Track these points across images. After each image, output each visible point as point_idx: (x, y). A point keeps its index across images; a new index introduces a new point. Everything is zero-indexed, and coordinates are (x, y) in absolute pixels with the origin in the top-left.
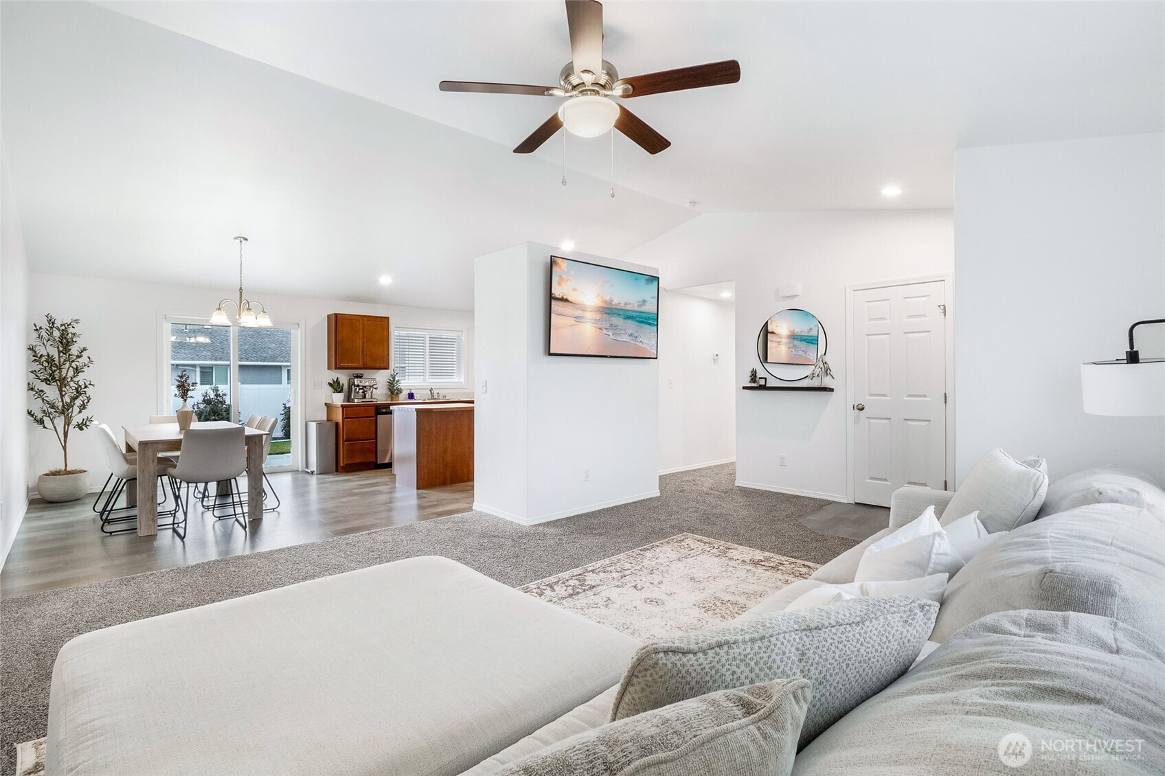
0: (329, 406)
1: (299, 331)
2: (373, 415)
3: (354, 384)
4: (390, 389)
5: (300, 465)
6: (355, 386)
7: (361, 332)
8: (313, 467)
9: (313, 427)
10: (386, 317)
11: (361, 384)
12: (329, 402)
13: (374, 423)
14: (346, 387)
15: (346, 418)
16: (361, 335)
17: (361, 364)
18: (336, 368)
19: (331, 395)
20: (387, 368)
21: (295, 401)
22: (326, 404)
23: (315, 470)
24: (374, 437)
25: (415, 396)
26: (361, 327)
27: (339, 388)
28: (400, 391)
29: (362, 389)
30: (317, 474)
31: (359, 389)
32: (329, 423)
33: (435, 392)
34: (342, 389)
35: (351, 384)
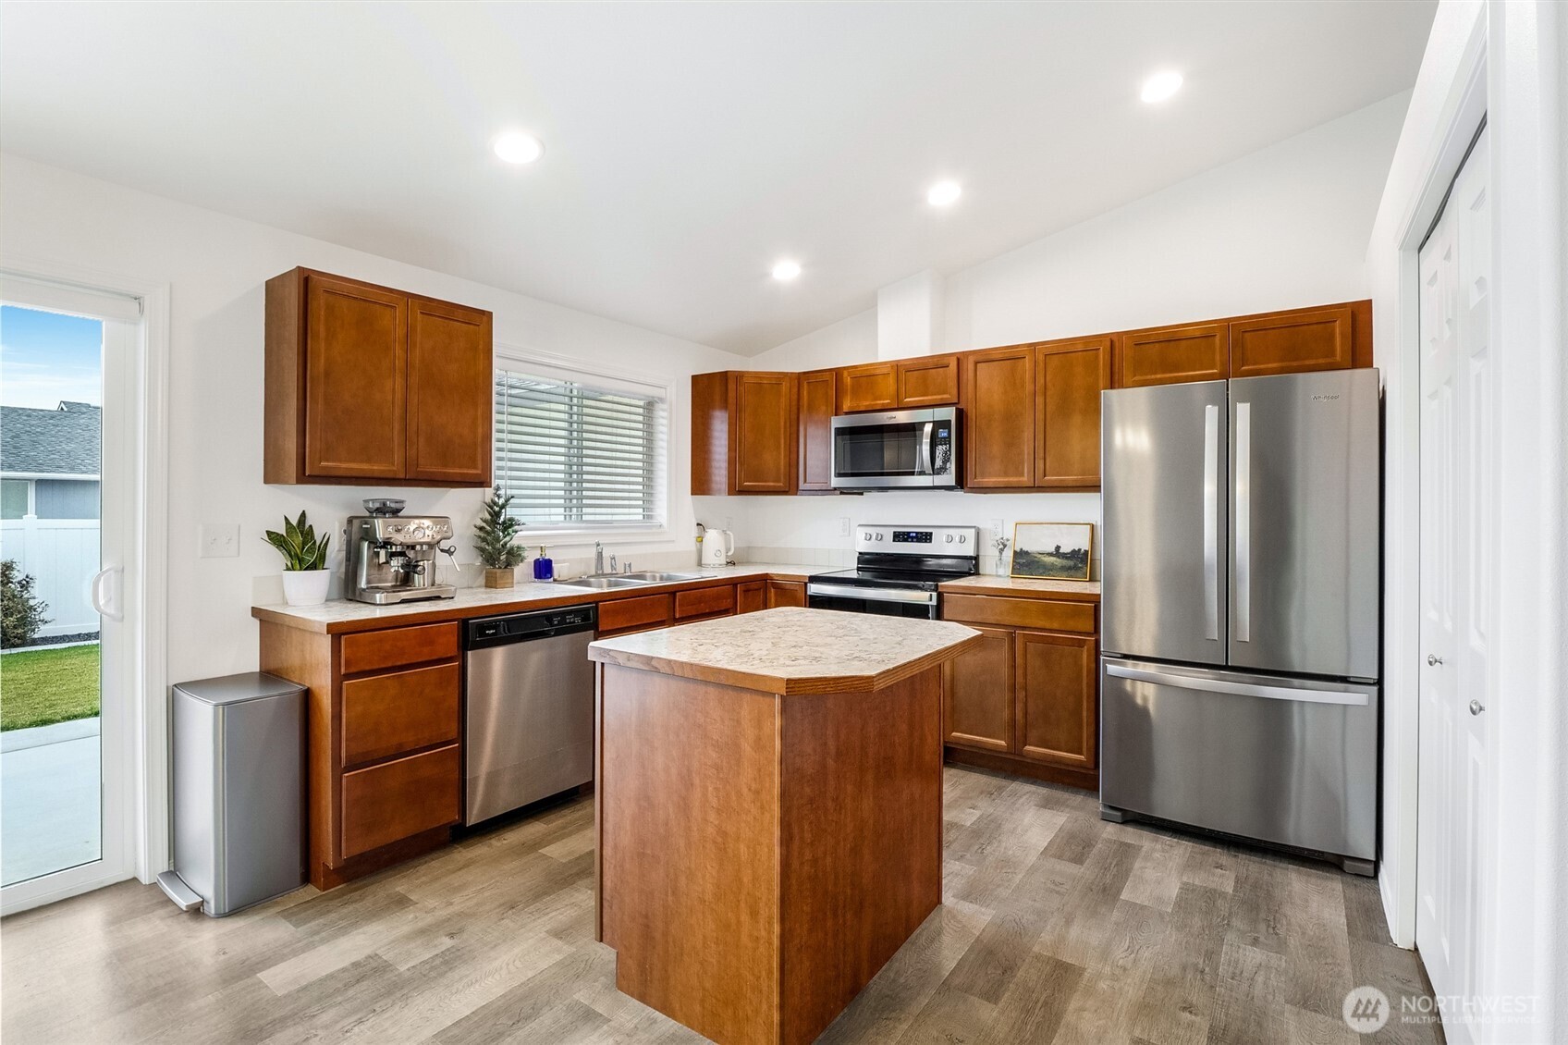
0: (270, 624)
1: (142, 330)
2: (453, 651)
3: (368, 535)
4: (482, 550)
5: (146, 862)
6: (373, 542)
7: (399, 352)
8: (204, 883)
9: (201, 717)
10: (483, 312)
11: (398, 538)
12: (268, 604)
13: (455, 682)
14: (336, 552)
15: (348, 676)
16: (399, 363)
17: (395, 467)
18: (304, 478)
19: (281, 577)
20: (482, 482)
21: (121, 608)
22: (256, 612)
23: (209, 893)
24: (453, 730)
25: (557, 569)
26: (400, 332)
27: (311, 550)
28: (514, 556)
29: (402, 554)
30: (221, 916)
31: (393, 555)
32: (274, 693)
33: (607, 553)
34: (322, 557)
35: (360, 533)
